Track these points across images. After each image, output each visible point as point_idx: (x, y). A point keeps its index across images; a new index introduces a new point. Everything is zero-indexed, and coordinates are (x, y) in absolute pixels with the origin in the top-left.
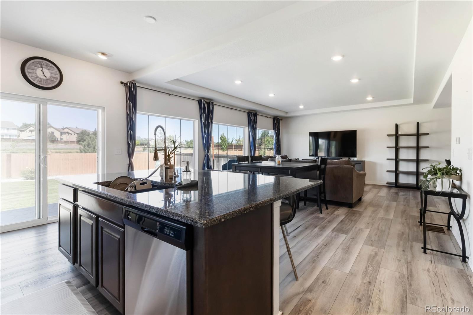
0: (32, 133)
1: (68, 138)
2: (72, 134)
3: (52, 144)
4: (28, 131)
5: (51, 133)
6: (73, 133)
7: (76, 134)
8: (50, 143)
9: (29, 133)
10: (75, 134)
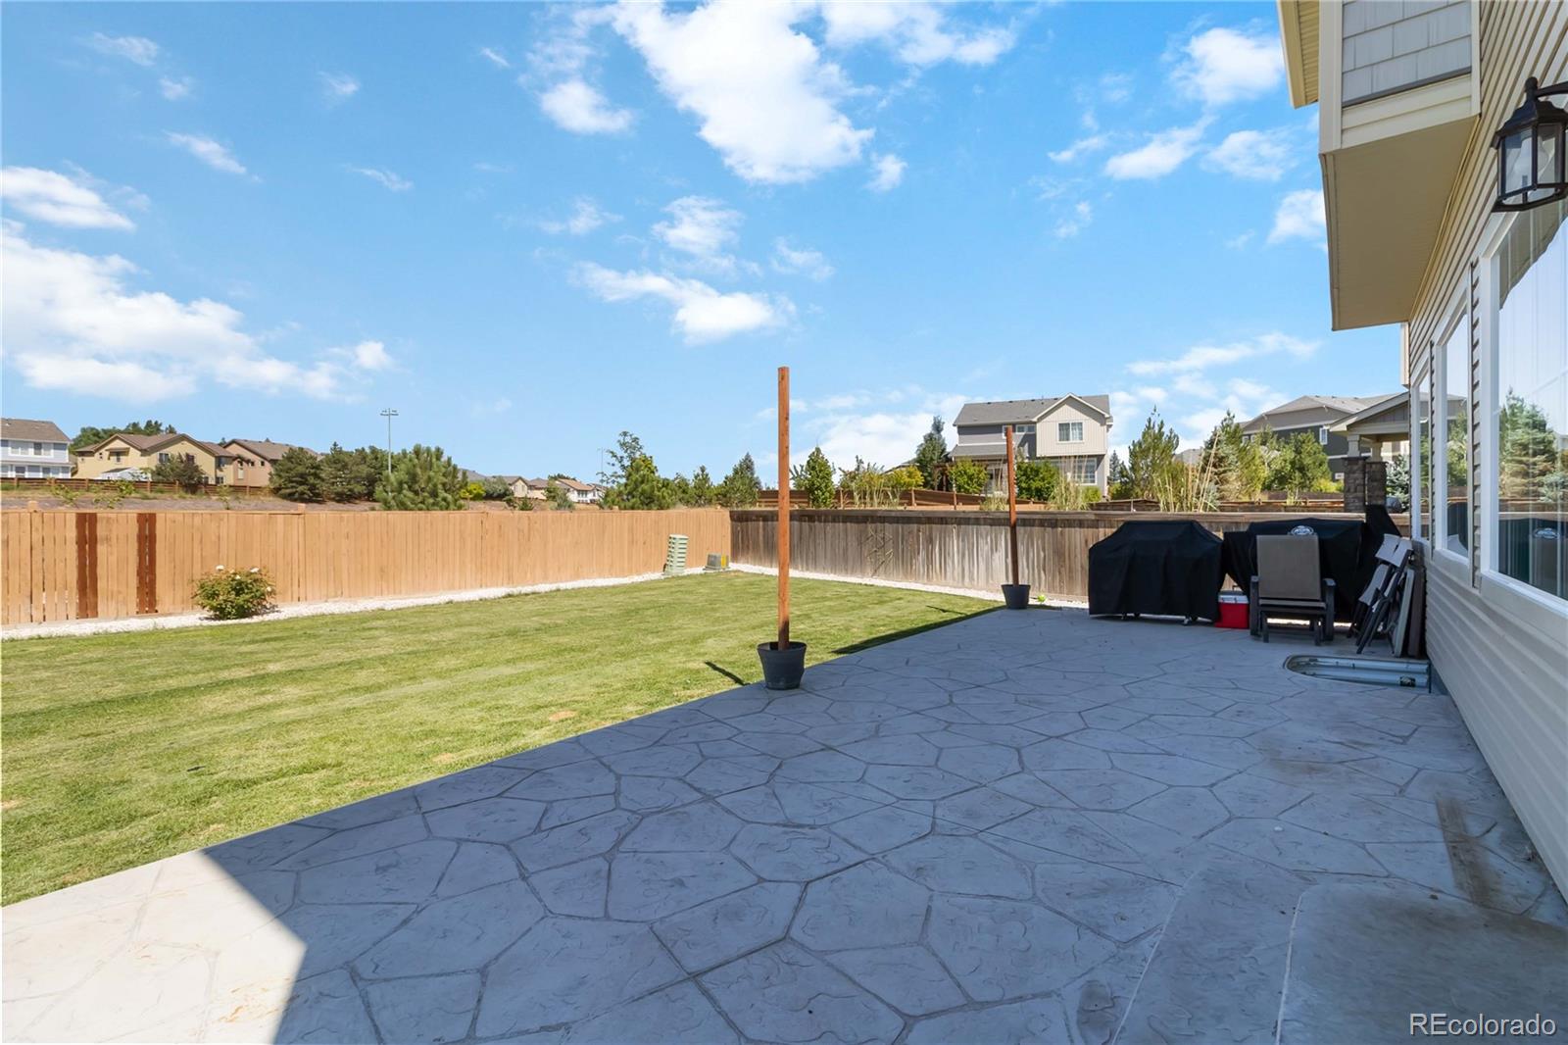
0: (118, 460)
1: (240, 477)
2: (253, 464)
3: (189, 496)
4: (108, 453)
5: (184, 458)
6: (258, 460)
7: (266, 463)
8: (184, 494)
9: (109, 459)
10: (263, 464)
